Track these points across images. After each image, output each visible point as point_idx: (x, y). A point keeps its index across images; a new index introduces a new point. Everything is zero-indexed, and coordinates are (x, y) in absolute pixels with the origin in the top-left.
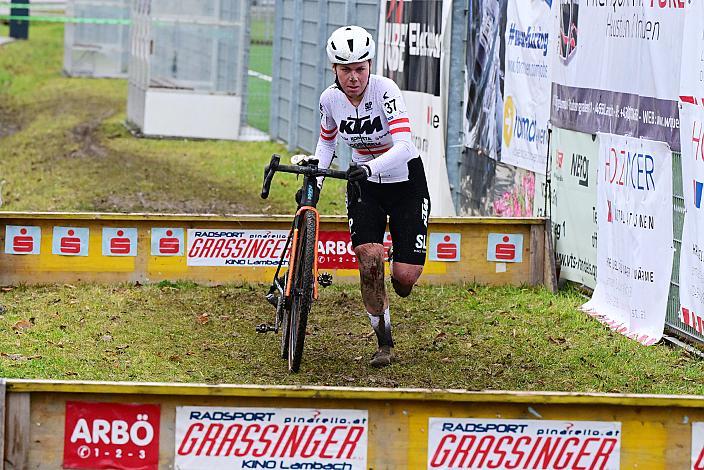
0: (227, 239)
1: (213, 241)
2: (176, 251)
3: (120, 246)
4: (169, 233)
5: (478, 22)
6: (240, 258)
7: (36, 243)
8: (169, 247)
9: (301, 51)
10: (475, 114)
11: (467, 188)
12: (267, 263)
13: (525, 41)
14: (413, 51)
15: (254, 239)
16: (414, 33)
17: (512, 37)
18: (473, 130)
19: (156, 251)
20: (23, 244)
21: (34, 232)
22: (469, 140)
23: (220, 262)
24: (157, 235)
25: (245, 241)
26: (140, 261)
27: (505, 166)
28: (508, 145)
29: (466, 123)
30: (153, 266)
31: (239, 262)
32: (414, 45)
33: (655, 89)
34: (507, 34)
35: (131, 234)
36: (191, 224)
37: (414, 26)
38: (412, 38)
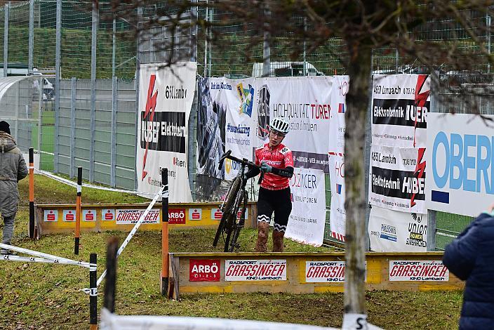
0: (132, 213)
1: (126, 214)
2: (112, 218)
3: (90, 217)
4: (109, 211)
7: (56, 217)
8: (109, 217)
11: (200, 191)
12: (148, 222)
13: (236, 130)
14: (163, 133)
16: (164, 126)
17: (228, 129)
18: (203, 167)
19: (104, 219)
20: (51, 217)
21: (55, 213)
22: (201, 171)
23: (129, 222)
24: (104, 212)
26: (97, 223)
27: (226, 181)
28: (228, 173)
29: (198, 164)
30: (103, 225)
32: (164, 131)
33: (315, 150)
35: (94, 212)
36: (118, 208)
37: (163, 123)
38: (163, 128)
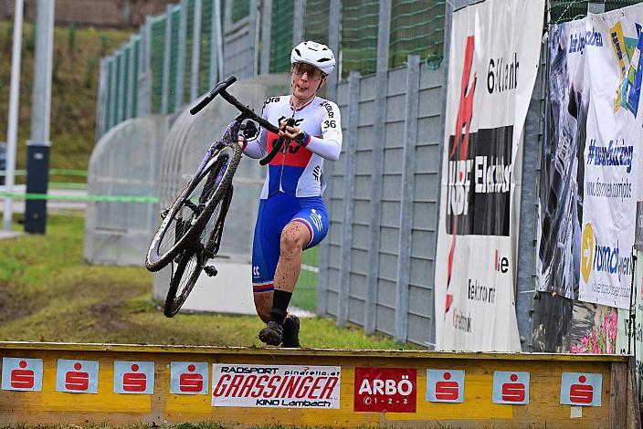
0: (259, 376)
1: (242, 377)
2: (199, 388)
3: (135, 383)
4: (192, 368)
5: (554, 145)
6: (273, 398)
7: (38, 378)
8: (192, 384)
9: (353, 210)
10: (549, 252)
11: (539, 339)
12: (304, 404)
13: (606, 157)
14: (479, 188)
15: (290, 376)
16: (481, 167)
17: (591, 155)
18: (547, 272)
19: (176, 388)
20: (23, 379)
21: (36, 366)
22: (542, 283)
23: (250, 402)
24: (177, 370)
25: (279, 378)
26: (157, 400)
27: (583, 305)
28: (586, 282)
29: (539, 264)
30: (172, 406)
31: (272, 403)
32: (481, 181)
34: (586, 152)
35: (147, 369)
36: (216, 358)
37: (480, 160)
38: (478, 174)
